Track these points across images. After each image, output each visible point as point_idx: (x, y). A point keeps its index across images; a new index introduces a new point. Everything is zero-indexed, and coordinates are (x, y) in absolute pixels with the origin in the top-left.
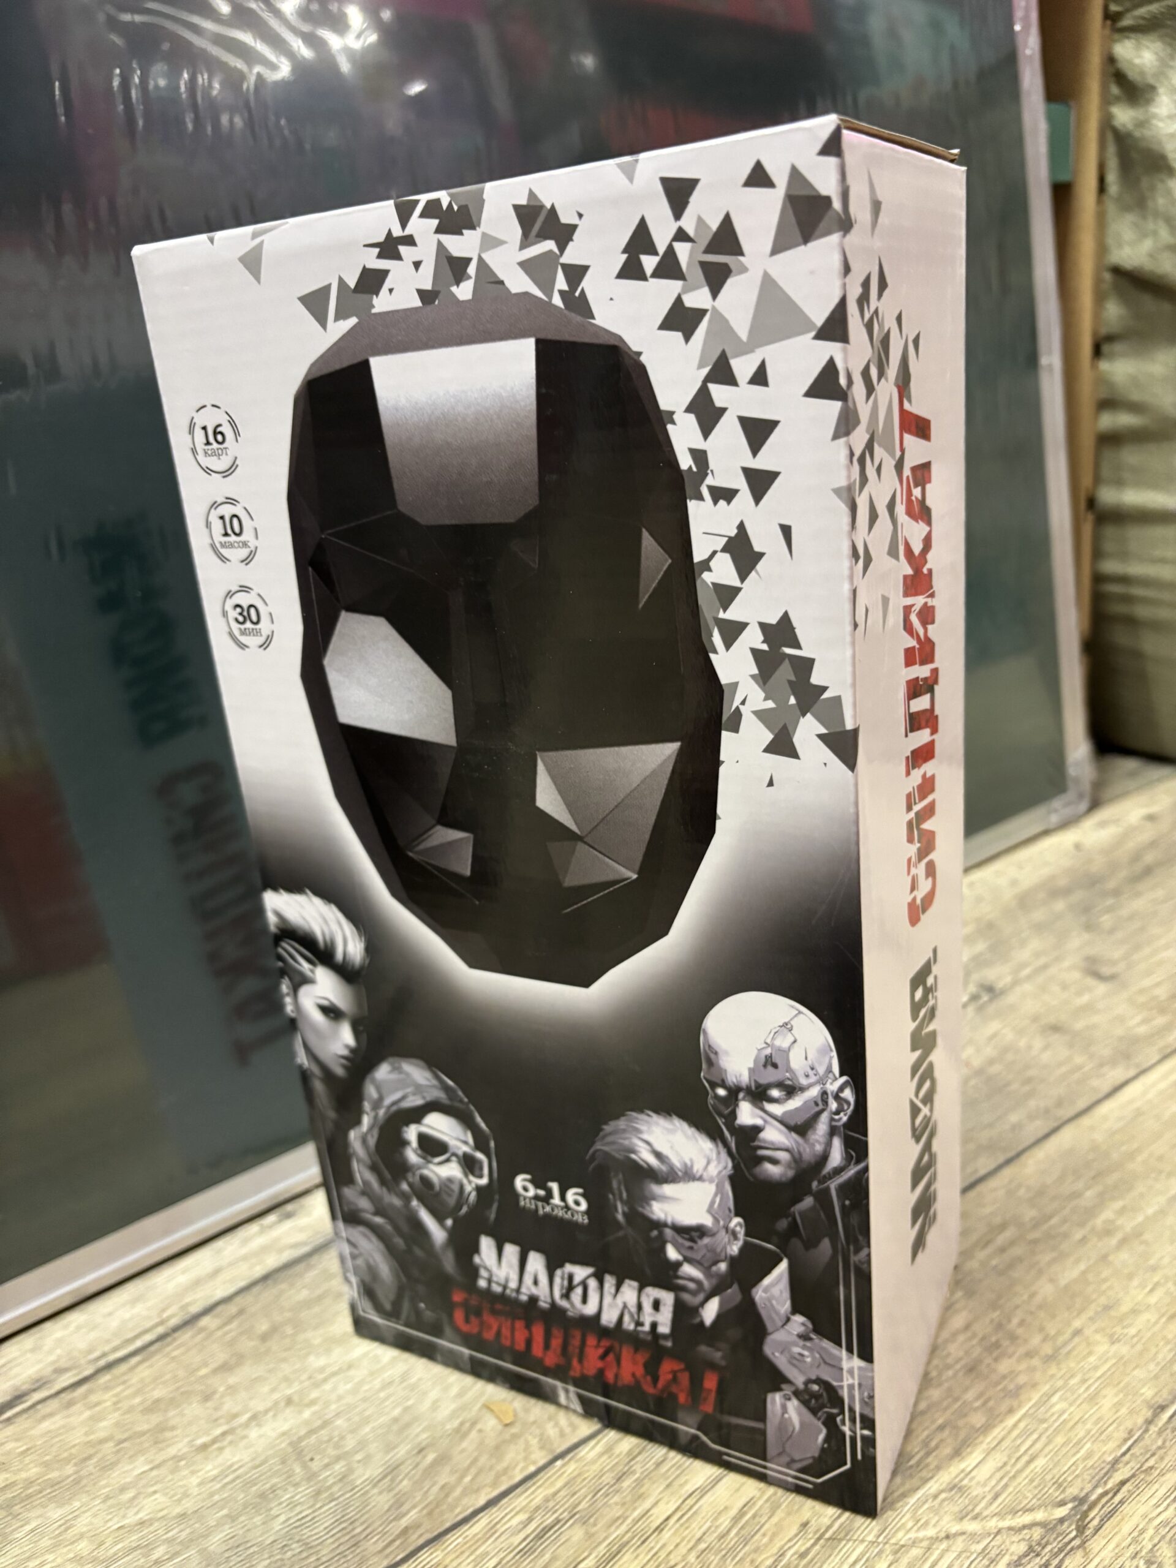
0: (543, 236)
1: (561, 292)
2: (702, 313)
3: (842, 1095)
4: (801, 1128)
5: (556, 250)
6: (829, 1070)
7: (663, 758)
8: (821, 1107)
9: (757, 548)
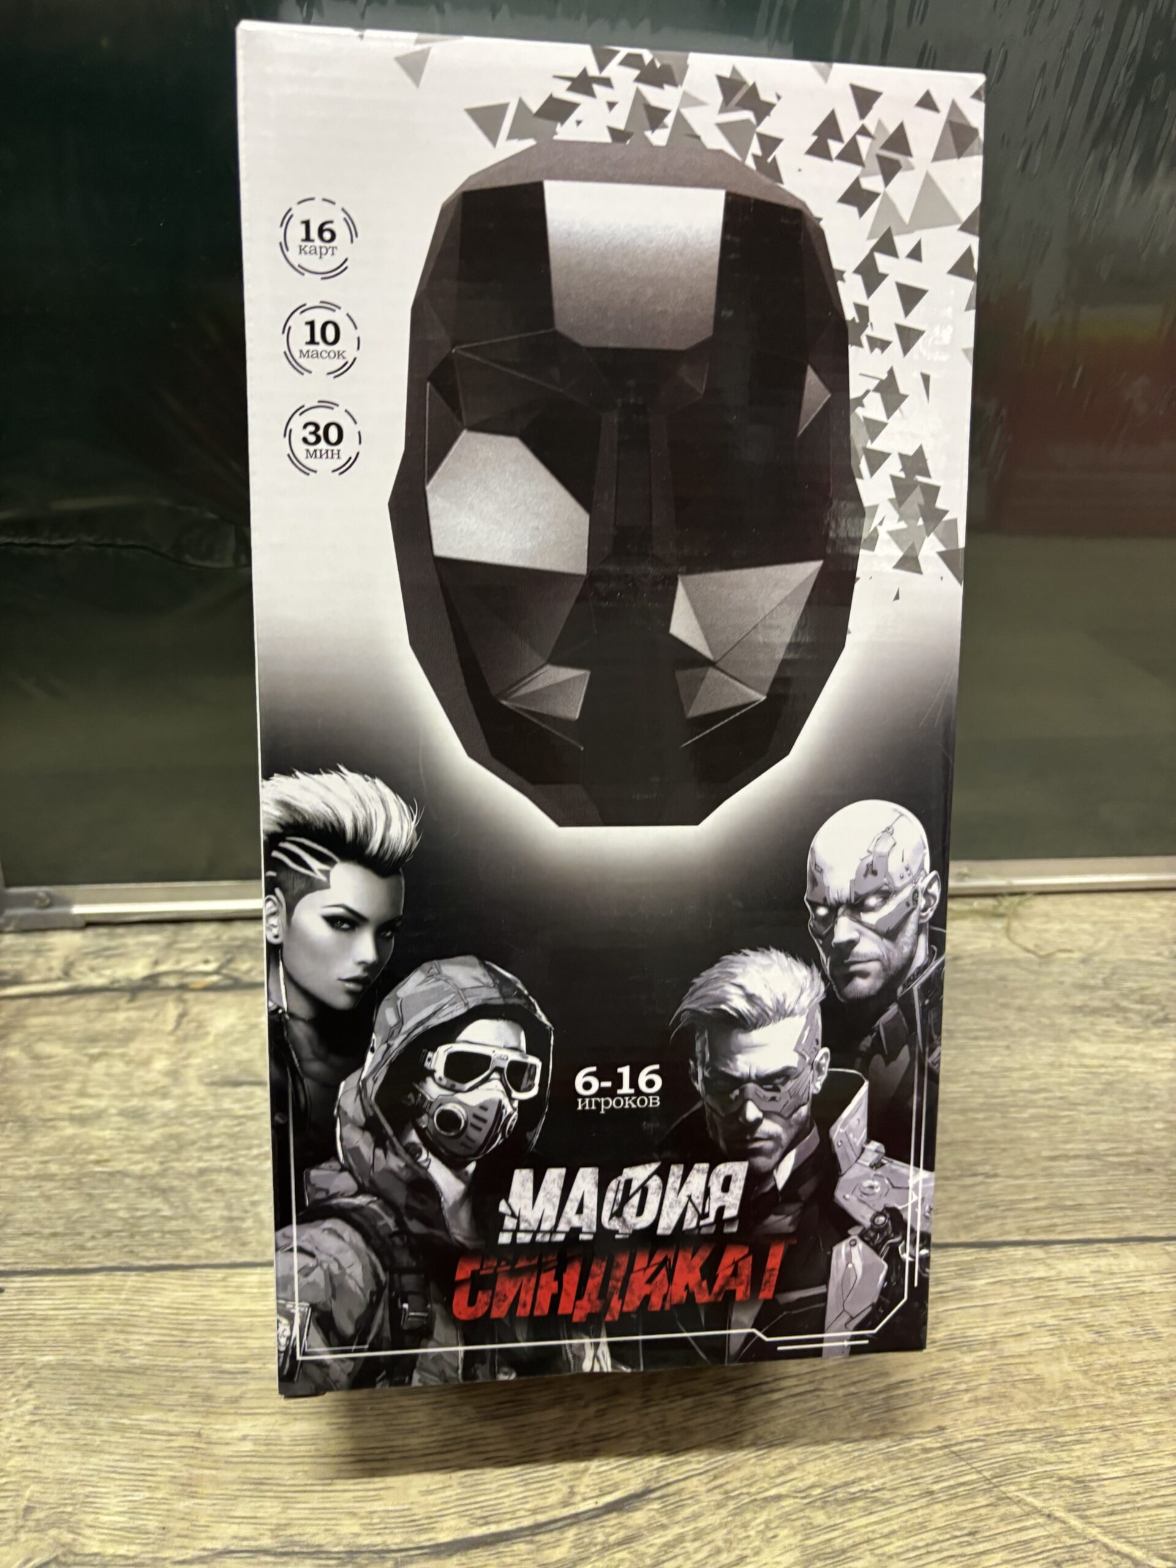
0: (742, 105)
1: (755, 157)
2: (876, 195)
3: (930, 891)
4: (891, 934)
5: (753, 120)
6: (922, 868)
7: (805, 576)
8: (911, 906)
9: (902, 390)
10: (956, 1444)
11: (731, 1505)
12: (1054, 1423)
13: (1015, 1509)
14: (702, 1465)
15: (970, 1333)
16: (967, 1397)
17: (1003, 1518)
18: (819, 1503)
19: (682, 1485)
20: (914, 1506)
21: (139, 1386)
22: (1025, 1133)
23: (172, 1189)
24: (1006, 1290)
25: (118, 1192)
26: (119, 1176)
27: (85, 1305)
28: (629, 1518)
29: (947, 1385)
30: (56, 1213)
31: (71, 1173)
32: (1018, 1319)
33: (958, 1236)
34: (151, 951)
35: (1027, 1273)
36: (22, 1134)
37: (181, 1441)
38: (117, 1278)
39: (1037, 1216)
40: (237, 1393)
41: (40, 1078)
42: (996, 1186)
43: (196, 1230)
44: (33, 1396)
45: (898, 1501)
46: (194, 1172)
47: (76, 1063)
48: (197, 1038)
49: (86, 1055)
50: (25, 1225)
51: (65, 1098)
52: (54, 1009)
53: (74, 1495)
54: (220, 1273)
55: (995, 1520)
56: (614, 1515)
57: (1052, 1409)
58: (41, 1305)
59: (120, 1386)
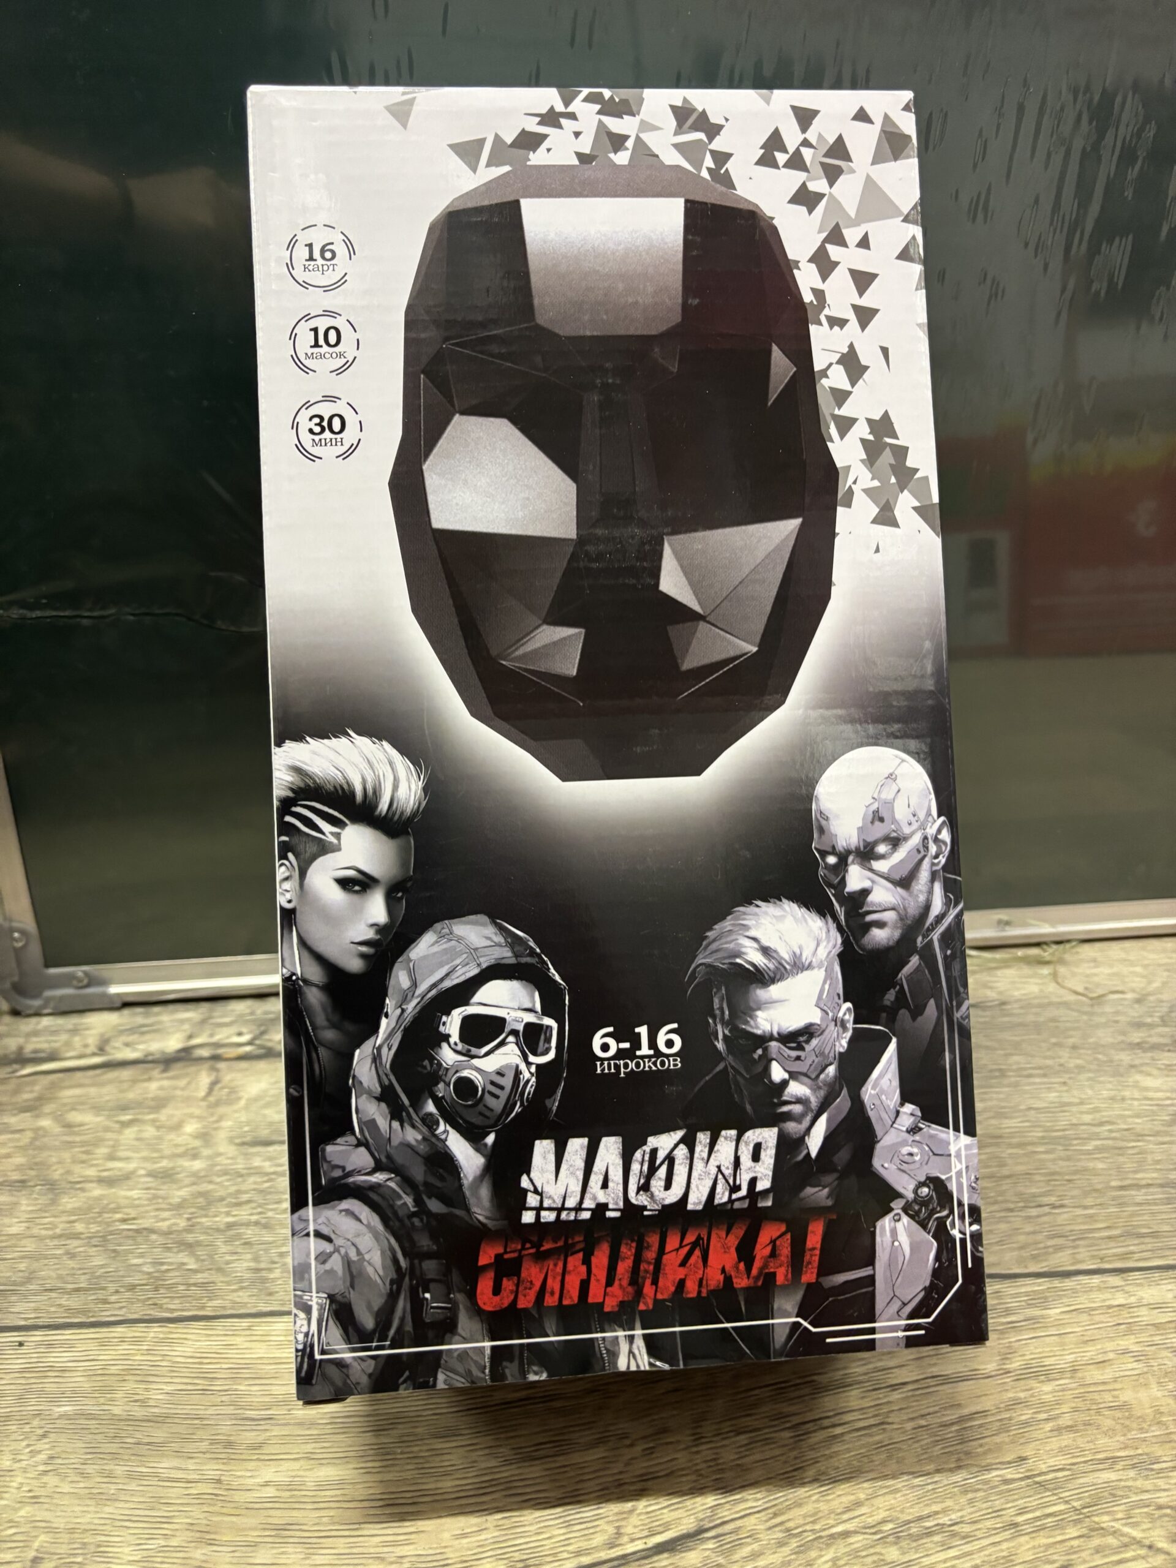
0: (695, 128)
1: (709, 169)
2: (822, 196)
3: (940, 837)
4: (905, 882)
5: (705, 139)
6: (929, 814)
7: (786, 533)
8: (923, 853)
9: (864, 362)
10: (1039, 1475)
11: (794, 1543)
12: (1146, 1450)
13: (1111, 1541)
14: (760, 1503)
15: (1047, 1362)
16: (1049, 1426)
17: (1098, 1550)
18: (891, 1539)
19: (739, 1523)
20: (997, 1539)
21: (159, 1434)
22: (1091, 1165)
23: (198, 1243)
24: (1084, 1317)
25: (143, 1248)
26: (145, 1233)
27: (106, 1356)
28: (682, 1558)
29: (1026, 1415)
30: (80, 1269)
31: (98, 1232)
32: (1099, 1347)
33: (1026, 1267)
34: (186, 1027)
35: (1104, 1300)
36: (50, 1196)
37: (202, 1488)
38: (138, 1330)
39: (1112, 1244)
40: (260, 1439)
41: (70, 1145)
42: (1063, 1216)
43: (222, 1282)
44: (47, 1446)
45: (979, 1534)
46: (222, 1227)
47: (107, 1129)
48: (229, 1102)
49: (118, 1122)
50: (48, 1282)
51: (95, 1162)
52: (87, 1081)
53: (84, 1544)
54: (245, 1323)
55: (1089, 1552)
56: (665, 1555)
57: (1143, 1435)
58: (59, 1358)
59: (138, 1435)
